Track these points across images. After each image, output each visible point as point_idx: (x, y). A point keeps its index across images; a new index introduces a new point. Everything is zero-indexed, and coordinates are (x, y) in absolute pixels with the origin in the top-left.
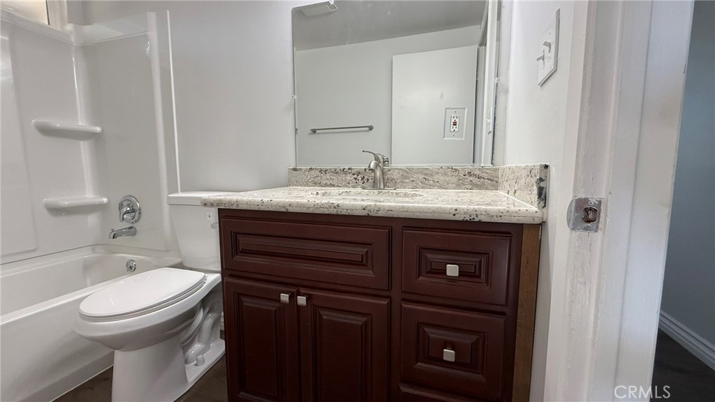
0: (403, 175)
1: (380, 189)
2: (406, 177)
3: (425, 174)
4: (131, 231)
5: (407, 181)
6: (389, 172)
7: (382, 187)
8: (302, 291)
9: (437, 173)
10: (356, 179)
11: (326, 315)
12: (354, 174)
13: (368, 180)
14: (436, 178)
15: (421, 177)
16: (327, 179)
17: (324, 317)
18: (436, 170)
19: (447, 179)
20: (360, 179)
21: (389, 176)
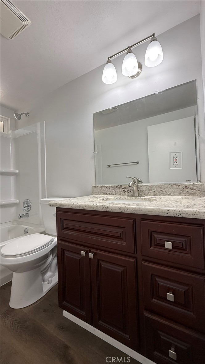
0: (148, 188)
1: (136, 196)
2: (150, 190)
3: (161, 188)
4: (27, 215)
5: (151, 191)
6: (141, 187)
7: (137, 195)
8: (92, 250)
9: (168, 187)
10: (124, 191)
11: (103, 265)
12: (123, 189)
13: (130, 191)
14: (167, 190)
15: (158, 189)
16: (110, 191)
17: (103, 266)
18: (167, 186)
19: (174, 190)
20: (126, 191)
21: (141, 189)
